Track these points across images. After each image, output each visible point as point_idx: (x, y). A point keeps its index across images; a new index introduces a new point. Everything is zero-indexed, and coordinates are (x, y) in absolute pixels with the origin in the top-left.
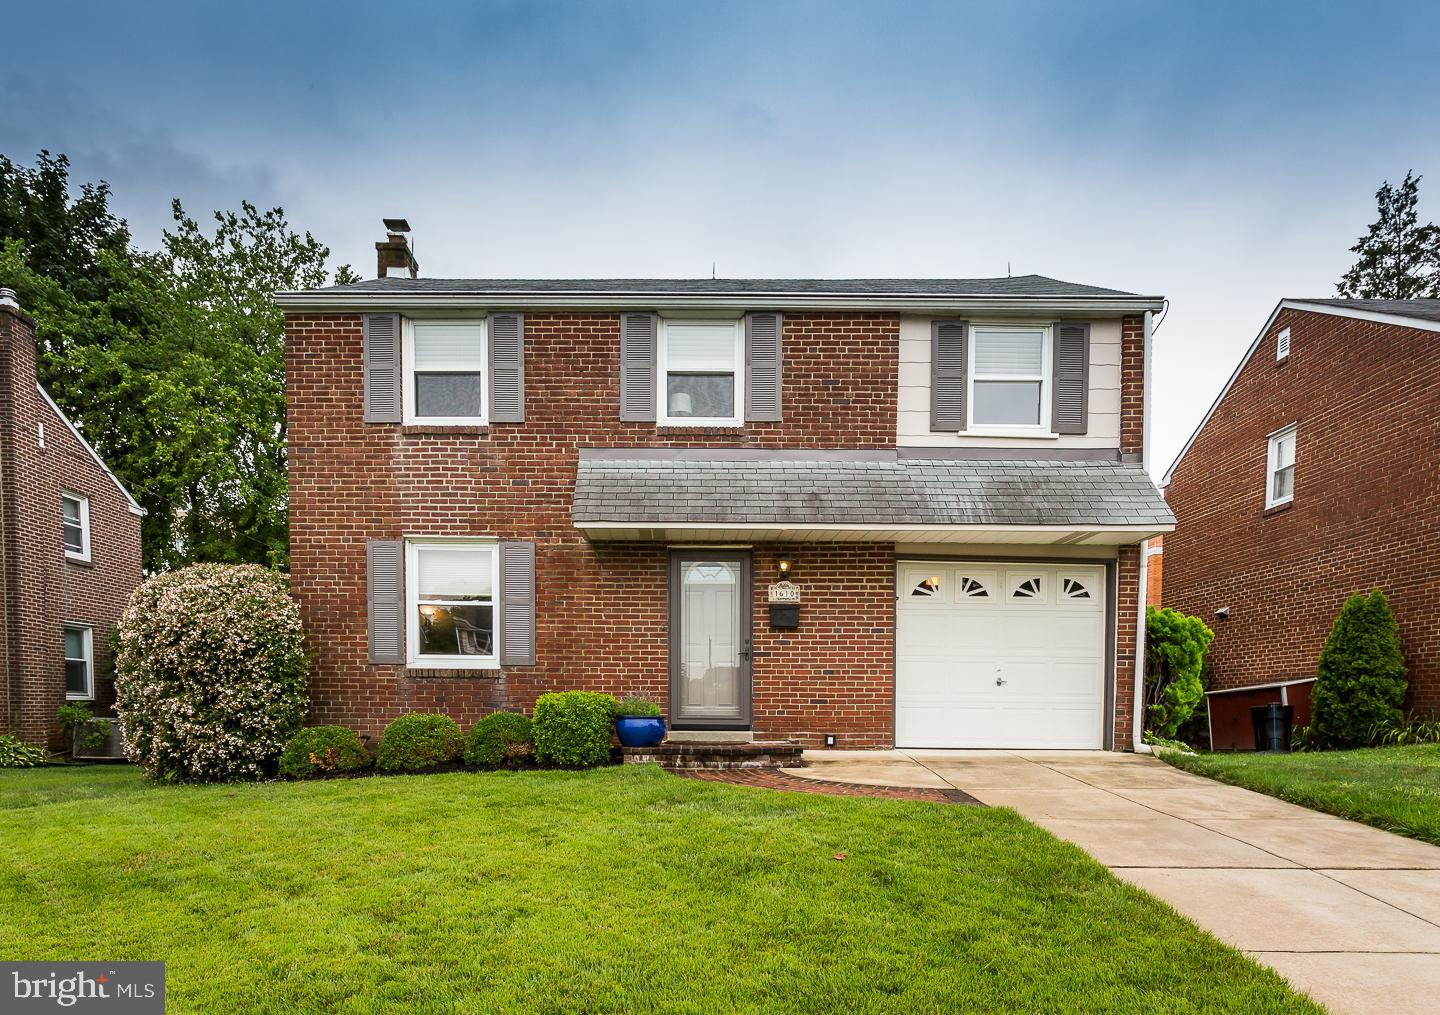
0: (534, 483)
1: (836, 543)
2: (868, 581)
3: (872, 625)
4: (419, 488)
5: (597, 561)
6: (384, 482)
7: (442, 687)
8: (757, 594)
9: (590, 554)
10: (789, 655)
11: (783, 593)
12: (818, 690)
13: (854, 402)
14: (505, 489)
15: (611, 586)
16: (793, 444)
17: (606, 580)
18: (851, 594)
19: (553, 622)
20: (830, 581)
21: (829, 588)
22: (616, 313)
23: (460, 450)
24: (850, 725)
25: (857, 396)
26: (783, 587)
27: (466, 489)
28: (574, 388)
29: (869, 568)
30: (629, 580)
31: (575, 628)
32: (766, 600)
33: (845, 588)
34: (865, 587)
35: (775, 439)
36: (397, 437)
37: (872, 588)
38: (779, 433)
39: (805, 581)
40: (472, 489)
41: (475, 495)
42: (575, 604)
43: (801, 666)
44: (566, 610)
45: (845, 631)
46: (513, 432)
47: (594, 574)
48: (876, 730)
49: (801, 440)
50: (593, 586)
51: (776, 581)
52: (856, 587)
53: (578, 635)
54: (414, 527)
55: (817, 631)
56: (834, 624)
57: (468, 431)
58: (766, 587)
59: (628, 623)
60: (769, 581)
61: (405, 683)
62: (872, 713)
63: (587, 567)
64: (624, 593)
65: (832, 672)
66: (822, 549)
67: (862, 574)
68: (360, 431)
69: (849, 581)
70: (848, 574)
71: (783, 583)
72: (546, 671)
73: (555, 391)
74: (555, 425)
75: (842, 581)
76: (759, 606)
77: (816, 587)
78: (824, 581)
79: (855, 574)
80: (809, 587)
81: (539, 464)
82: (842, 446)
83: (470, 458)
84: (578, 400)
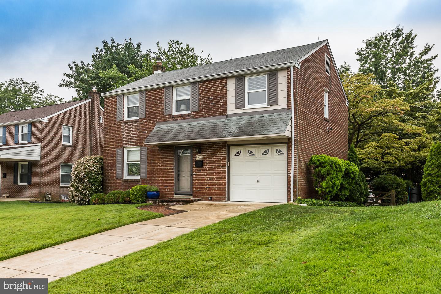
0: (147, 132)
1: (212, 142)
2: (220, 153)
3: (220, 165)
4: (126, 135)
5: (159, 151)
6: (120, 134)
7: (129, 184)
8: (193, 158)
9: (158, 149)
10: (203, 174)
11: (199, 157)
12: (208, 184)
13: (216, 103)
14: (142, 134)
15: (162, 157)
16: (201, 116)
17: (161, 156)
18: (215, 157)
19: (150, 167)
20: (210, 153)
21: (210, 155)
22: (163, 88)
23: (133, 125)
24: (216, 194)
25: (217, 101)
26: (199, 156)
27: (134, 135)
28: (155, 108)
29: (220, 149)
30: (166, 155)
31: (155, 168)
32: (196, 159)
33: (214, 155)
34: (219, 155)
35: (197, 116)
36: (122, 124)
37: (221, 155)
38: (198, 114)
39: (204, 154)
40: (136, 135)
41: (136, 136)
42: (155, 162)
43: (204, 177)
44: (153, 164)
45: (214, 167)
46: (143, 120)
47: (159, 154)
48: (222, 196)
49: (203, 115)
50: (158, 157)
51: (198, 154)
52: (217, 155)
53: (156, 170)
54: (125, 145)
55: (207, 167)
56: (211, 165)
57: (134, 121)
58: (195, 156)
59: (165, 167)
60: (196, 154)
61: (123, 183)
62: (221, 191)
63: (158, 152)
64: (165, 159)
65: (211, 179)
66: (209, 144)
67: (218, 151)
68: (116, 123)
69: (215, 153)
70: (215, 151)
71: (199, 154)
72: (149, 179)
73: (152, 109)
74: (151, 117)
75: (213, 153)
76: (194, 161)
77: (207, 155)
78: (209, 153)
79: (216, 151)
80: (205, 155)
81: (148, 127)
82: (213, 116)
83: (135, 127)
84: (156, 111)
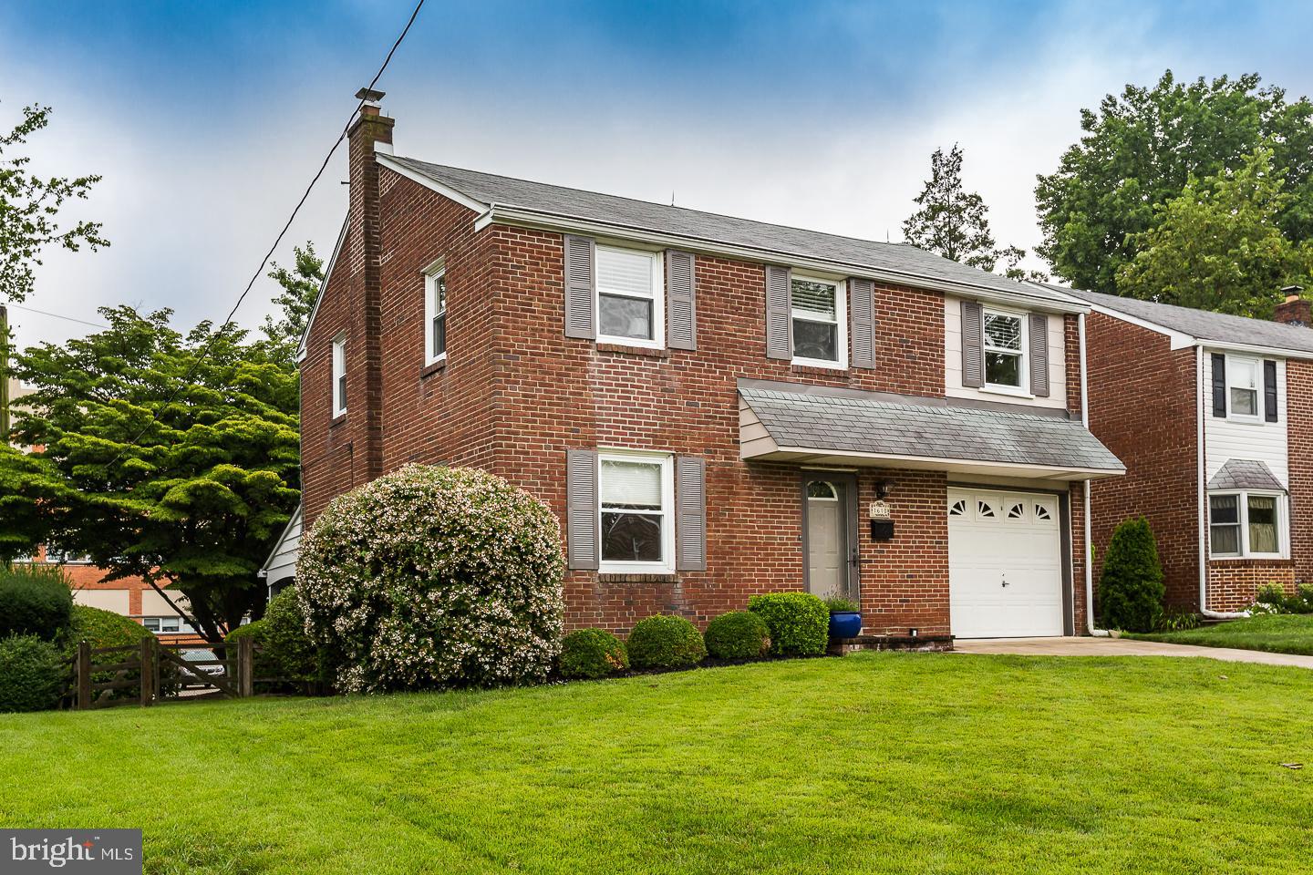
0: (703, 405)
1: (912, 470)
2: (932, 502)
3: (934, 538)
4: (612, 403)
5: (751, 477)
6: (581, 394)
7: (631, 592)
8: (862, 510)
9: (745, 472)
10: (884, 563)
11: (879, 510)
12: (903, 591)
13: (920, 358)
14: (680, 409)
15: (760, 500)
16: (882, 389)
17: (758, 494)
18: (922, 512)
19: (718, 531)
20: (909, 501)
21: (907, 507)
22: (763, 265)
23: (645, 370)
24: (926, 620)
25: (921, 353)
26: (879, 505)
27: (649, 406)
28: (732, 324)
29: (932, 492)
30: (774, 495)
31: (735, 537)
32: (868, 515)
33: (918, 507)
34: (929, 507)
35: (870, 383)
36: (592, 353)
37: (935, 508)
38: (873, 378)
39: (892, 501)
40: (655, 407)
41: (656, 412)
42: (735, 516)
43: (892, 572)
44: (728, 520)
45: (920, 542)
46: (686, 358)
47: (749, 489)
48: (941, 624)
49: (887, 385)
50: (748, 500)
51: (875, 500)
52: (924, 507)
53: (737, 543)
54: (606, 439)
55: (902, 542)
56: (911, 537)
57: (653, 354)
58: (868, 505)
59: (774, 533)
60: (869, 500)
61: (599, 588)
62: (937, 610)
63: (744, 482)
64: (771, 506)
65: (912, 576)
66: (904, 475)
67: (928, 497)
68: (560, 344)
69: (920, 501)
70: (920, 496)
71: (879, 502)
72: (714, 575)
73: (718, 324)
74: (719, 356)
75: (915, 501)
76: (864, 521)
77: (900, 506)
78: (904, 501)
79: (923, 496)
80: (895, 506)
81: (707, 389)
82: (913, 392)
83: (653, 377)
84: (735, 336)
